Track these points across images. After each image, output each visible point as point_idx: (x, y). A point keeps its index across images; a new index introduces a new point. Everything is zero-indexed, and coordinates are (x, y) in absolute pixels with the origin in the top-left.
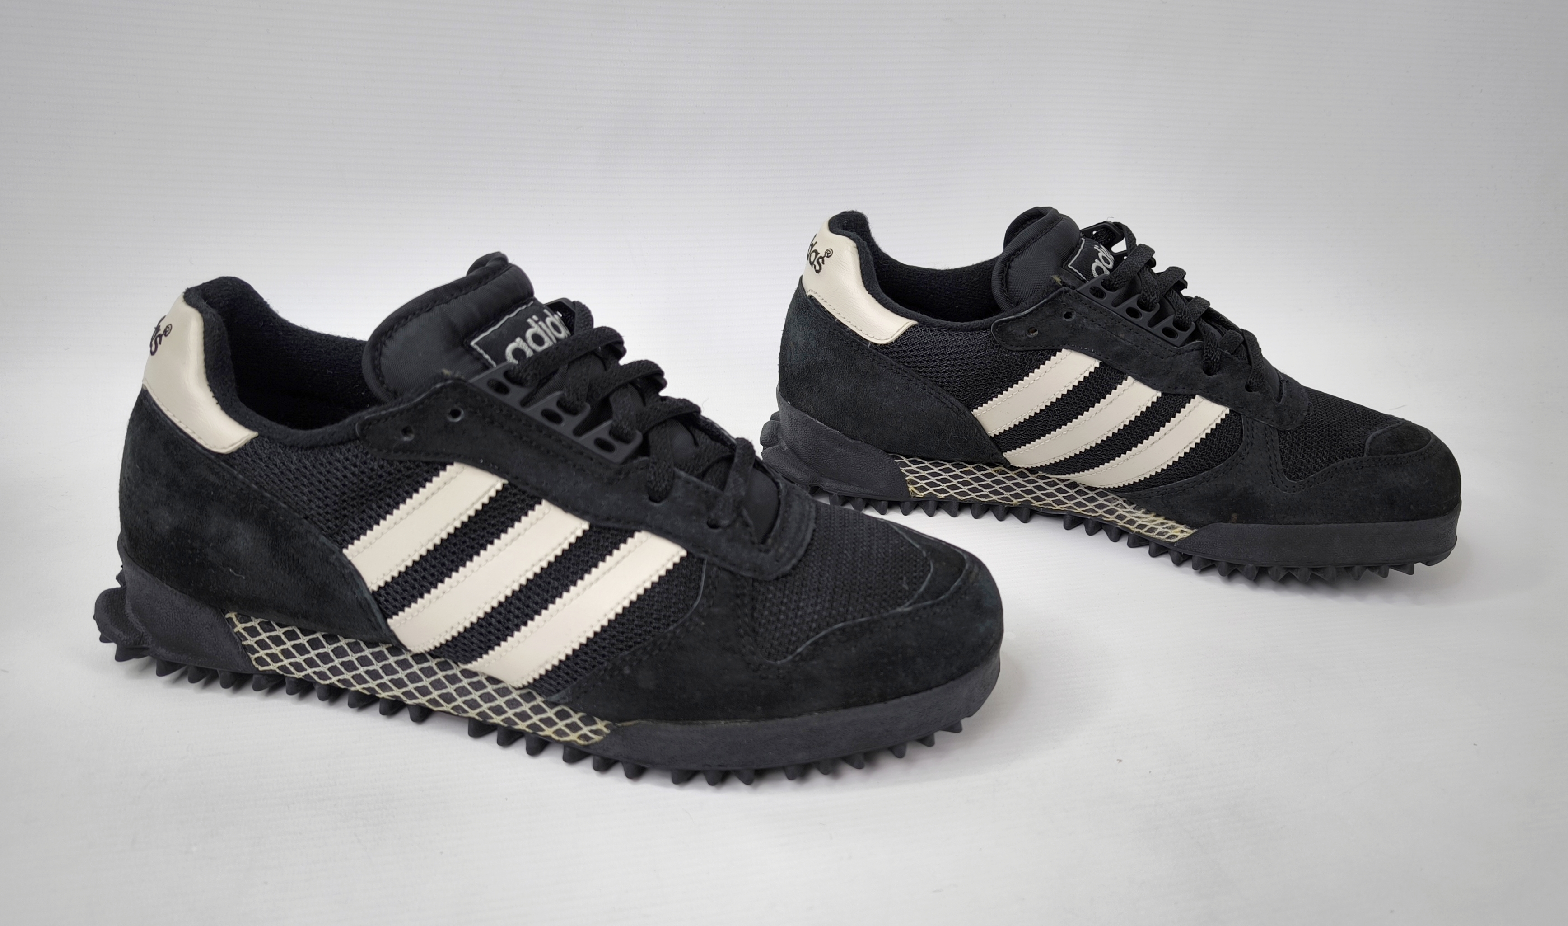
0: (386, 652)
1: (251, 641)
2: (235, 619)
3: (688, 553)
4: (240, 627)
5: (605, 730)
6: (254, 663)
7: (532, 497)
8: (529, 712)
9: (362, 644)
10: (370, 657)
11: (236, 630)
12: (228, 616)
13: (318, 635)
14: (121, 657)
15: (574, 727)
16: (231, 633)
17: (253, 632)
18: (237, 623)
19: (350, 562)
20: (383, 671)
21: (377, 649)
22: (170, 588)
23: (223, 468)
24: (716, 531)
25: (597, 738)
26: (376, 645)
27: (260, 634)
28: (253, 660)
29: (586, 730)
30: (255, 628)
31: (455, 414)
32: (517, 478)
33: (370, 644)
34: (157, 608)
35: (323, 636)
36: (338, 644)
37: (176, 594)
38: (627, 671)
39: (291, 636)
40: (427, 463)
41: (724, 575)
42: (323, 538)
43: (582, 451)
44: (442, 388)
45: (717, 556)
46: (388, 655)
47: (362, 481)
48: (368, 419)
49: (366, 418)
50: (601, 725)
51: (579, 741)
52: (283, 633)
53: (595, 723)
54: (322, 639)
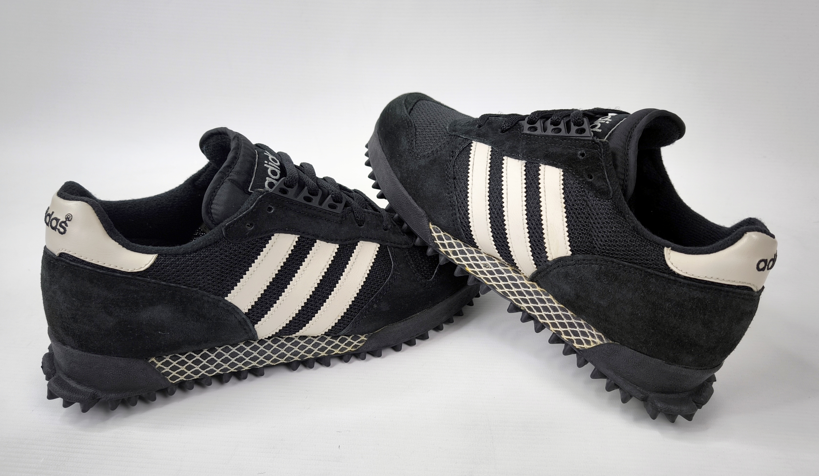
0: (244, 346)
1: (167, 369)
2: (155, 361)
3: (380, 245)
4: (159, 364)
5: (365, 339)
6: (170, 381)
7: (312, 240)
8: (325, 346)
9: (230, 347)
10: (236, 351)
11: (157, 366)
12: (150, 361)
13: (205, 351)
14: (84, 410)
15: (349, 344)
16: (155, 369)
17: (167, 364)
18: (157, 362)
19: (230, 303)
20: (245, 356)
21: (238, 346)
22: (116, 358)
23: (139, 280)
24: (387, 231)
25: (361, 344)
26: (237, 345)
27: (172, 363)
28: (168, 379)
29: (355, 343)
30: (169, 361)
31: (270, 209)
32: (304, 233)
33: (234, 346)
34: (105, 373)
35: (207, 351)
36: (217, 352)
37: (121, 360)
38: (375, 306)
39: (190, 357)
40: (261, 239)
41: (397, 250)
42: (212, 296)
43: (325, 212)
44: (262, 197)
45: (392, 243)
46: (246, 347)
47: (232, 258)
48: (228, 225)
49: (227, 224)
50: (363, 338)
51: (352, 350)
52: (185, 358)
53: (359, 338)
54: (208, 352)
